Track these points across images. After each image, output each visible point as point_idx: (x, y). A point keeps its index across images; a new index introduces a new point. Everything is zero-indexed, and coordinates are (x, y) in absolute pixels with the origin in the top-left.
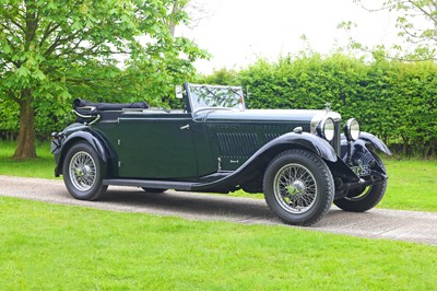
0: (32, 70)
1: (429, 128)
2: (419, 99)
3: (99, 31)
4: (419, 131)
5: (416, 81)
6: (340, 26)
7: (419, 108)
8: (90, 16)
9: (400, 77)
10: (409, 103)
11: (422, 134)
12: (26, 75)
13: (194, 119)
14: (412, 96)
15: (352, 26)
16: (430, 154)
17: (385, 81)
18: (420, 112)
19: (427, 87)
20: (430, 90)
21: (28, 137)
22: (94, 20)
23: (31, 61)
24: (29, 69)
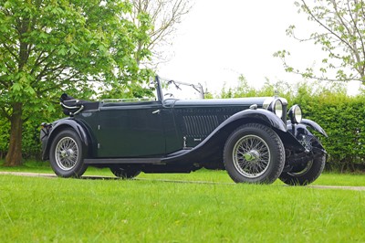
0: (24, 87)
1: (344, 148)
2: (336, 124)
3: (80, 58)
4: (336, 149)
5: (333, 109)
6: (276, 55)
7: (336, 131)
8: (73, 45)
9: (320, 106)
10: (328, 127)
11: (339, 152)
12: (19, 89)
13: (164, 105)
14: (330, 121)
15: (286, 54)
16: (345, 168)
17: (308, 110)
18: (337, 134)
19: (342, 114)
20: (345, 116)
21: (16, 148)
22: (76, 48)
23: (24, 79)
24: (22, 84)
